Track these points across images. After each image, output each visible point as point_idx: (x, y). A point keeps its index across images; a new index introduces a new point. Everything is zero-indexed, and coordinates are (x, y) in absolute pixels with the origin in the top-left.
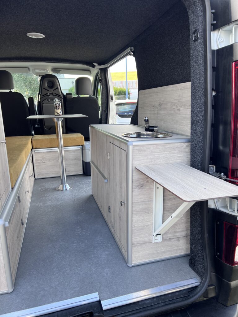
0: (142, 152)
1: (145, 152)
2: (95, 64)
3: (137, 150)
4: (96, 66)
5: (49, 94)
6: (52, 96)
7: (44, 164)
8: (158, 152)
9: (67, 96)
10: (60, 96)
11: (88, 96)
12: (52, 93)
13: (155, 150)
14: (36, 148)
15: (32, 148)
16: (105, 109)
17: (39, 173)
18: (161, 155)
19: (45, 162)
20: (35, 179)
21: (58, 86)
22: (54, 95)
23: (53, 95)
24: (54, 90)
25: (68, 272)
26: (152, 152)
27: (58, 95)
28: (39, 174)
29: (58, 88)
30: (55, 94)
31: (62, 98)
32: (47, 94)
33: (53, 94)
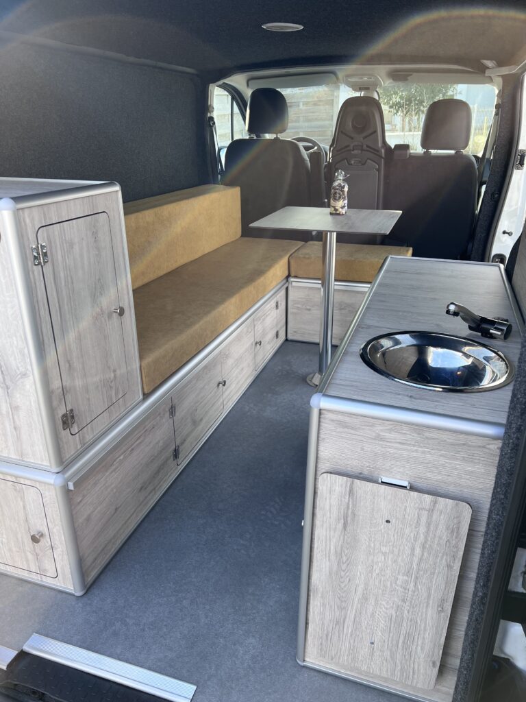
0: (346, 430)
1: (358, 433)
2: (489, 63)
3: (333, 421)
4: (488, 68)
5: (353, 146)
6: (360, 152)
7: (308, 312)
8: (400, 443)
9: (397, 152)
10: (378, 151)
11: (453, 152)
12: (360, 144)
13: (388, 435)
14: (296, 277)
15: (289, 276)
16: (495, 191)
17: (295, 330)
18: (406, 453)
19: (309, 310)
20: (287, 340)
21: (376, 127)
22: (364, 150)
23: (362, 150)
24: (364, 138)
25: (185, 603)
26: (378, 438)
27: (375, 150)
28: (295, 332)
29: (375, 132)
30: (367, 146)
31: (381, 157)
32: (348, 146)
33: (362, 146)
